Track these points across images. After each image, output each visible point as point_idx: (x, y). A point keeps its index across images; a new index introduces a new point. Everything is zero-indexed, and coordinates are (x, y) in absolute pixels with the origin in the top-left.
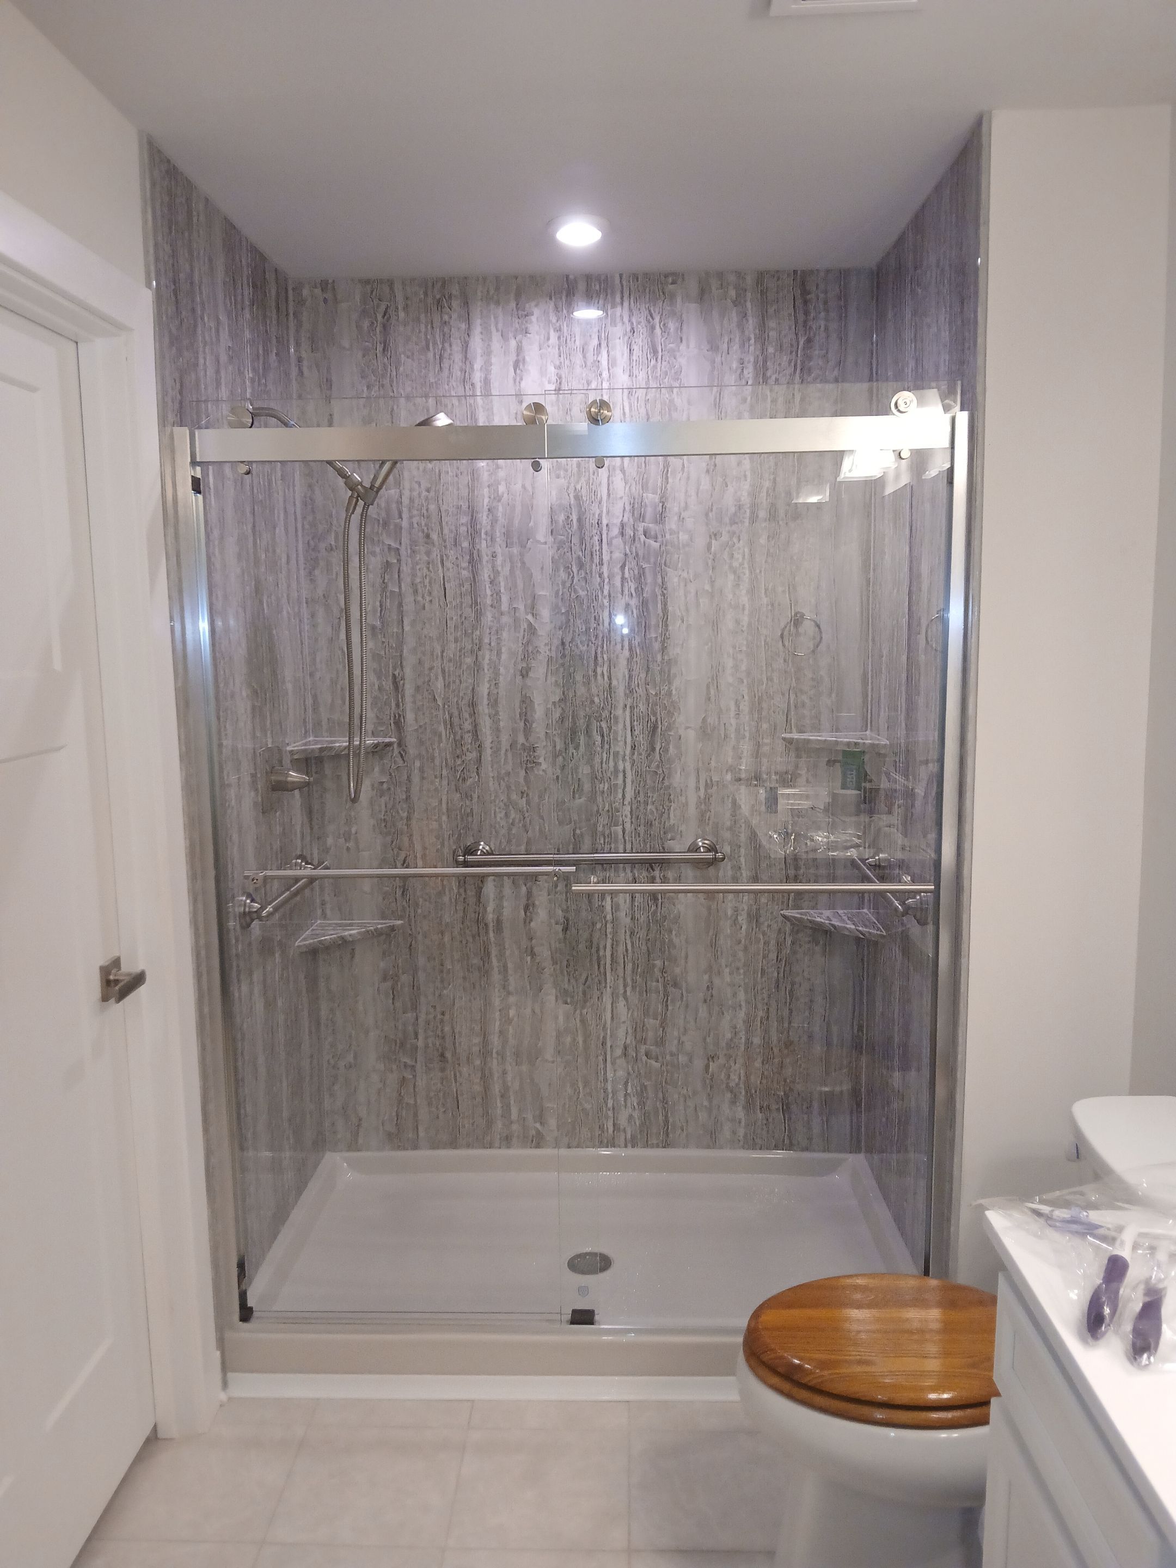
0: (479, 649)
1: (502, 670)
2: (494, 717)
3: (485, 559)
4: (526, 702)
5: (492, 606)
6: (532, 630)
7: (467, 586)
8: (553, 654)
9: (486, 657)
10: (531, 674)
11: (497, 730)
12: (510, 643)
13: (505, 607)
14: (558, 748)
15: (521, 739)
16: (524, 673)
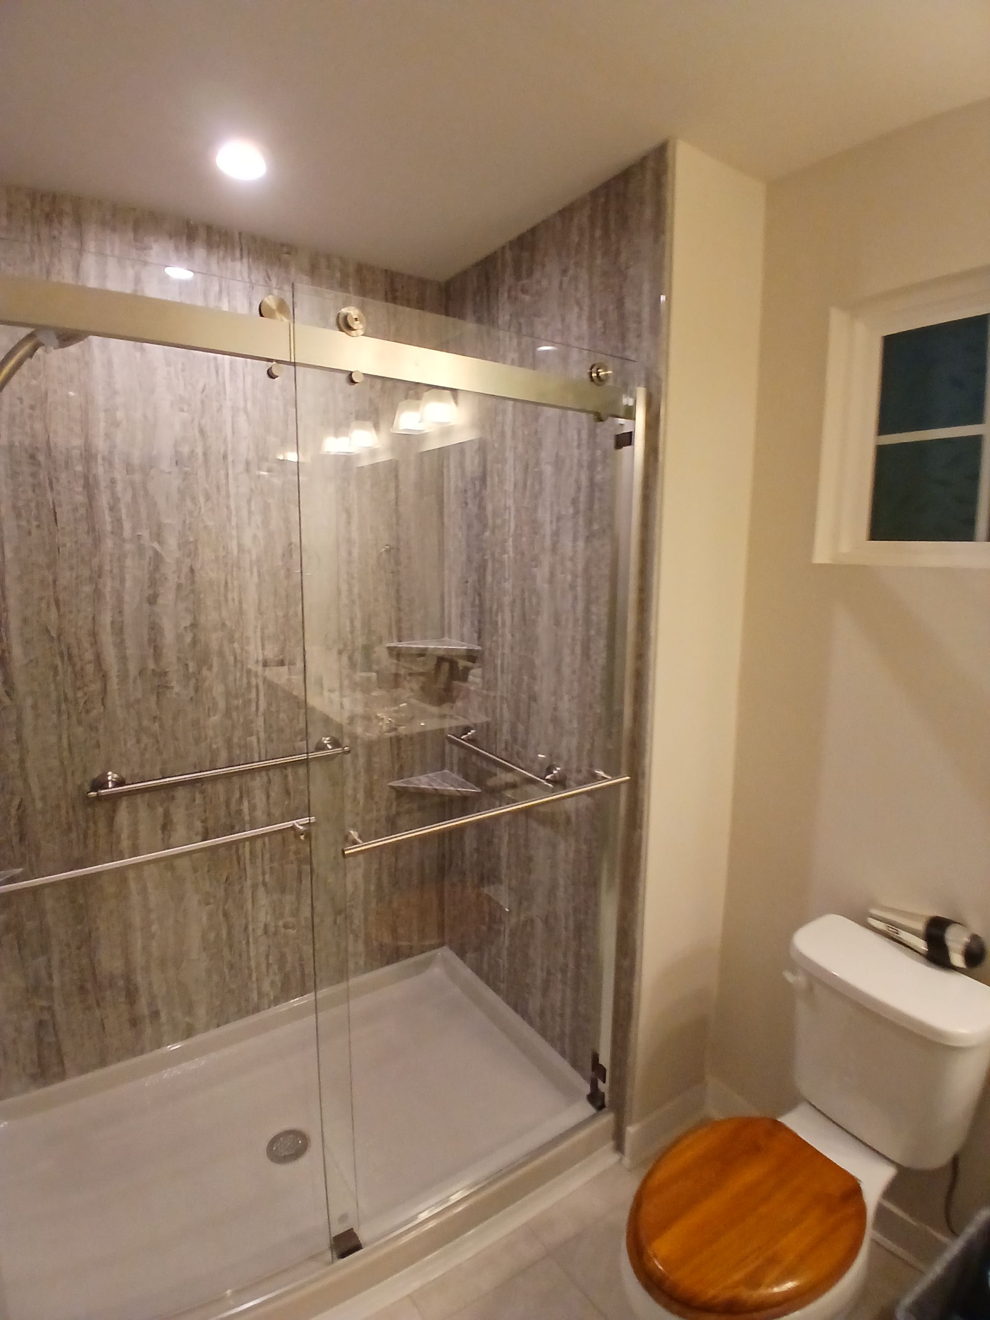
0: (100, 576)
1: (127, 598)
2: (120, 645)
3: (103, 484)
4: (155, 628)
5: (112, 532)
6: (157, 558)
7: (82, 511)
8: (183, 581)
9: (108, 586)
10: (160, 601)
11: (123, 659)
12: (135, 571)
13: (127, 532)
14: (191, 670)
15: (151, 665)
16: (152, 600)
